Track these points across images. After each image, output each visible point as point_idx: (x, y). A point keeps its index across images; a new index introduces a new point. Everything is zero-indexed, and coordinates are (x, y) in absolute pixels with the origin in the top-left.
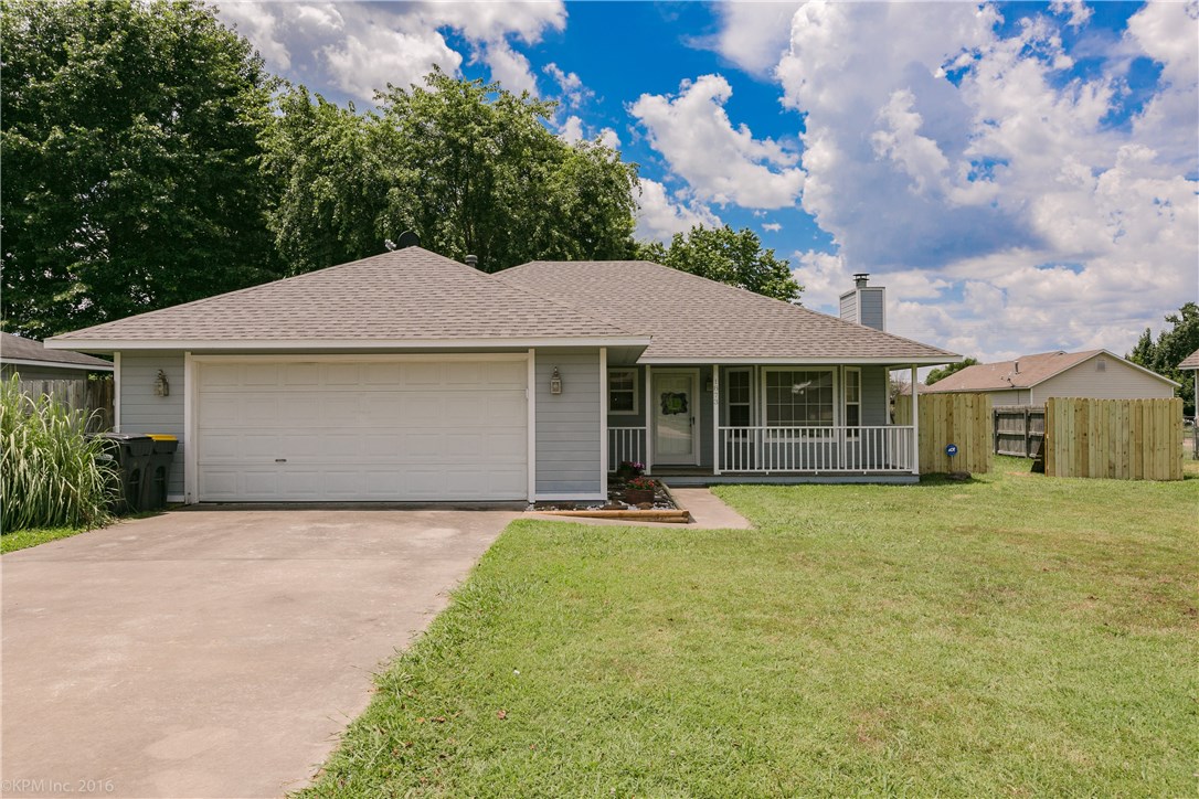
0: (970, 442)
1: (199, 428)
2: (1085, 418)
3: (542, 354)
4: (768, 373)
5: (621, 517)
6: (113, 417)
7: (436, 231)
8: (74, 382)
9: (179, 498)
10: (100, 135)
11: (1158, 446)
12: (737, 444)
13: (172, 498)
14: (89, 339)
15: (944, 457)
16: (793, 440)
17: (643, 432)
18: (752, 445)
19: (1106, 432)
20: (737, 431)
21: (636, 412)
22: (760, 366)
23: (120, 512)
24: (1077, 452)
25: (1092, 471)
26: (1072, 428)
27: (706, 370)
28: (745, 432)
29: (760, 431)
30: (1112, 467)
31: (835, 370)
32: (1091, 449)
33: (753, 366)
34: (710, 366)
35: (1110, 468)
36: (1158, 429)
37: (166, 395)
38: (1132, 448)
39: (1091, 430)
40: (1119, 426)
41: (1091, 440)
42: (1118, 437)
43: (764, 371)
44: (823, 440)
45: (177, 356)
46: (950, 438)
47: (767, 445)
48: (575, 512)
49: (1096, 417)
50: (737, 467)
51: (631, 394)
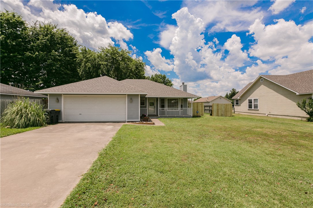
0: (200, 111)
1: (65, 108)
2: (218, 106)
3: (128, 95)
4: (168, 99)
5: (142, 124)
7: (109, 73)
8: (40, 100)
9: (61, 121)
10: (45, 54)
11: (229, 111)
12: (162, 111)
13: (59, 121)
14: (43, 92)
15: (196, 113)
16: (172, 110)
17: (146, 109)
18: (165, 111)
19: (221, 109)
20: (162, 109)
21: (145, 105)
22: (166, 98)
23: (49, 124)
24: (217, 112)
25: (219, 115)
26: (216, 108)
27: (157, 98)
28: (164, 109)
29: (166, 109)
30: (222, 115)
31: (179, 98)
32: (219, 112)
34: (158, 98)
36: (229, 108)
37: (58, 102)
38: (225, 111)
40: (223, 108)
41: (219, 110)
42: (223, 110)
43: (167, 98)
44: (177, 110)
45: (60, 95)
46: (197, 110)
47: (167, 111)
48: (134, 123)
49: (220, 107)
50: (162, 115)
51: (144, 102)
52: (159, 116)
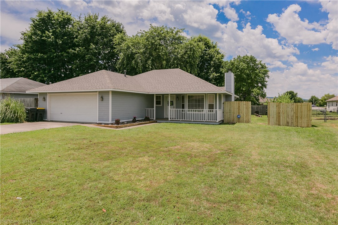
0: (245, 114)
2: (279, 108)
3: (100, 92)
4: (188, 96)
6: (38, 105)
9: (46, 120)
11: (303, 117)
12: (183, 113)
13: (44, 119)
15: (237, 118)
16: (194, 113)
18: (185, 113)
19: (286, 112)
21: (161, 105)
22: (186, 94)
24: (277, 118)
25: (281, 124)
26: (275, 111)
29: (186, 110)
30: (288, 123)
31: (205, 95)
32: (281, 117)
33: (185, 94)
35: (287, 123)
36: (303, 112)
38: (294, 117)
39: (281, 112)
40: (290, 111)
41: (281, 114)
42: (290, 114)
44: (202, 113)
45: (46, 94)
46: (239, 113)
47: (188, 114)
48: (100, 125)
49: (283, 108)
50: (183, 119)
51: (160, 101)
52: (169, 119)
